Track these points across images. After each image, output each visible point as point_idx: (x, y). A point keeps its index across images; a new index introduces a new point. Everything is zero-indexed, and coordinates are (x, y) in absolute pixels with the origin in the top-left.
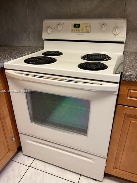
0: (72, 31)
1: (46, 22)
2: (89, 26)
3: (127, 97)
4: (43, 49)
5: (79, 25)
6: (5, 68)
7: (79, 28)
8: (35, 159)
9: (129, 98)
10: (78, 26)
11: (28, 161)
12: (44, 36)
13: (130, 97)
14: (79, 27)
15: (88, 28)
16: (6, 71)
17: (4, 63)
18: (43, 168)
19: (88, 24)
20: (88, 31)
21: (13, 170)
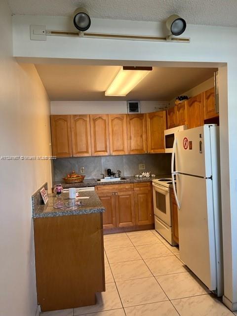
17: (153, 180)
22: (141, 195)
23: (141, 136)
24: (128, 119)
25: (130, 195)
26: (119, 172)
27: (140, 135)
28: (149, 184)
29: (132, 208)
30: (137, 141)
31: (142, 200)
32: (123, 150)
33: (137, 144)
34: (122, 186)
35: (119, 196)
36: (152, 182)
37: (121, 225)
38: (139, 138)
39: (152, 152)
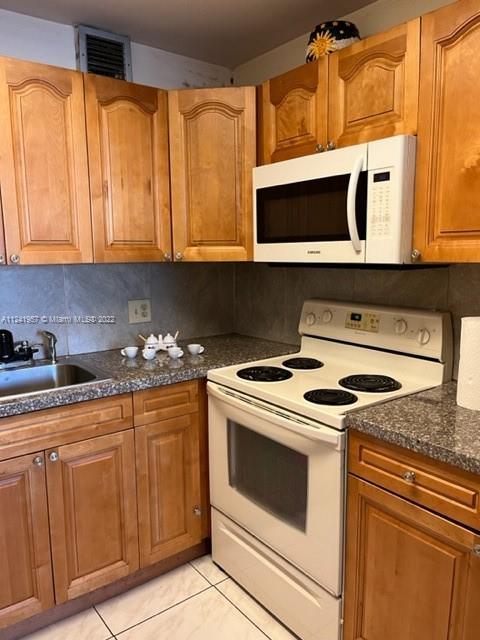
0: (348, 326)
1: (308, 305)
2: (377, 321)
3: (360, 460)
4: (299, 351)
5: (360, 316)
6: (208, 378)
7: (360, 323)
8: (230, 577)
9: (363, 463)
10: (357, 317)
11: (216, 576)
12: (302, 329)
13: (366, 462)
14: (359, 320)
15: (375, 324)
16: (209, 383)
17: (209, 371)
18: (235, 600)
19: (374, 316)
20: (374, 330)
21: (183, 579)
22: (162, 442)
23: (149, 186)
24: (93, 99)
25: (115, 448)
26: (49, 338)
27: (143, 179)
28: (193, 388)
29: (127, 503)
30: (131, 205)
31: (165, 460)
32: (69, 244)
33: (133, 220)
34: (79, 417)
35: (64, 464)
36: (204, 380)
37: (78, 587)
38: (141, 192)
39: (193, 254)
